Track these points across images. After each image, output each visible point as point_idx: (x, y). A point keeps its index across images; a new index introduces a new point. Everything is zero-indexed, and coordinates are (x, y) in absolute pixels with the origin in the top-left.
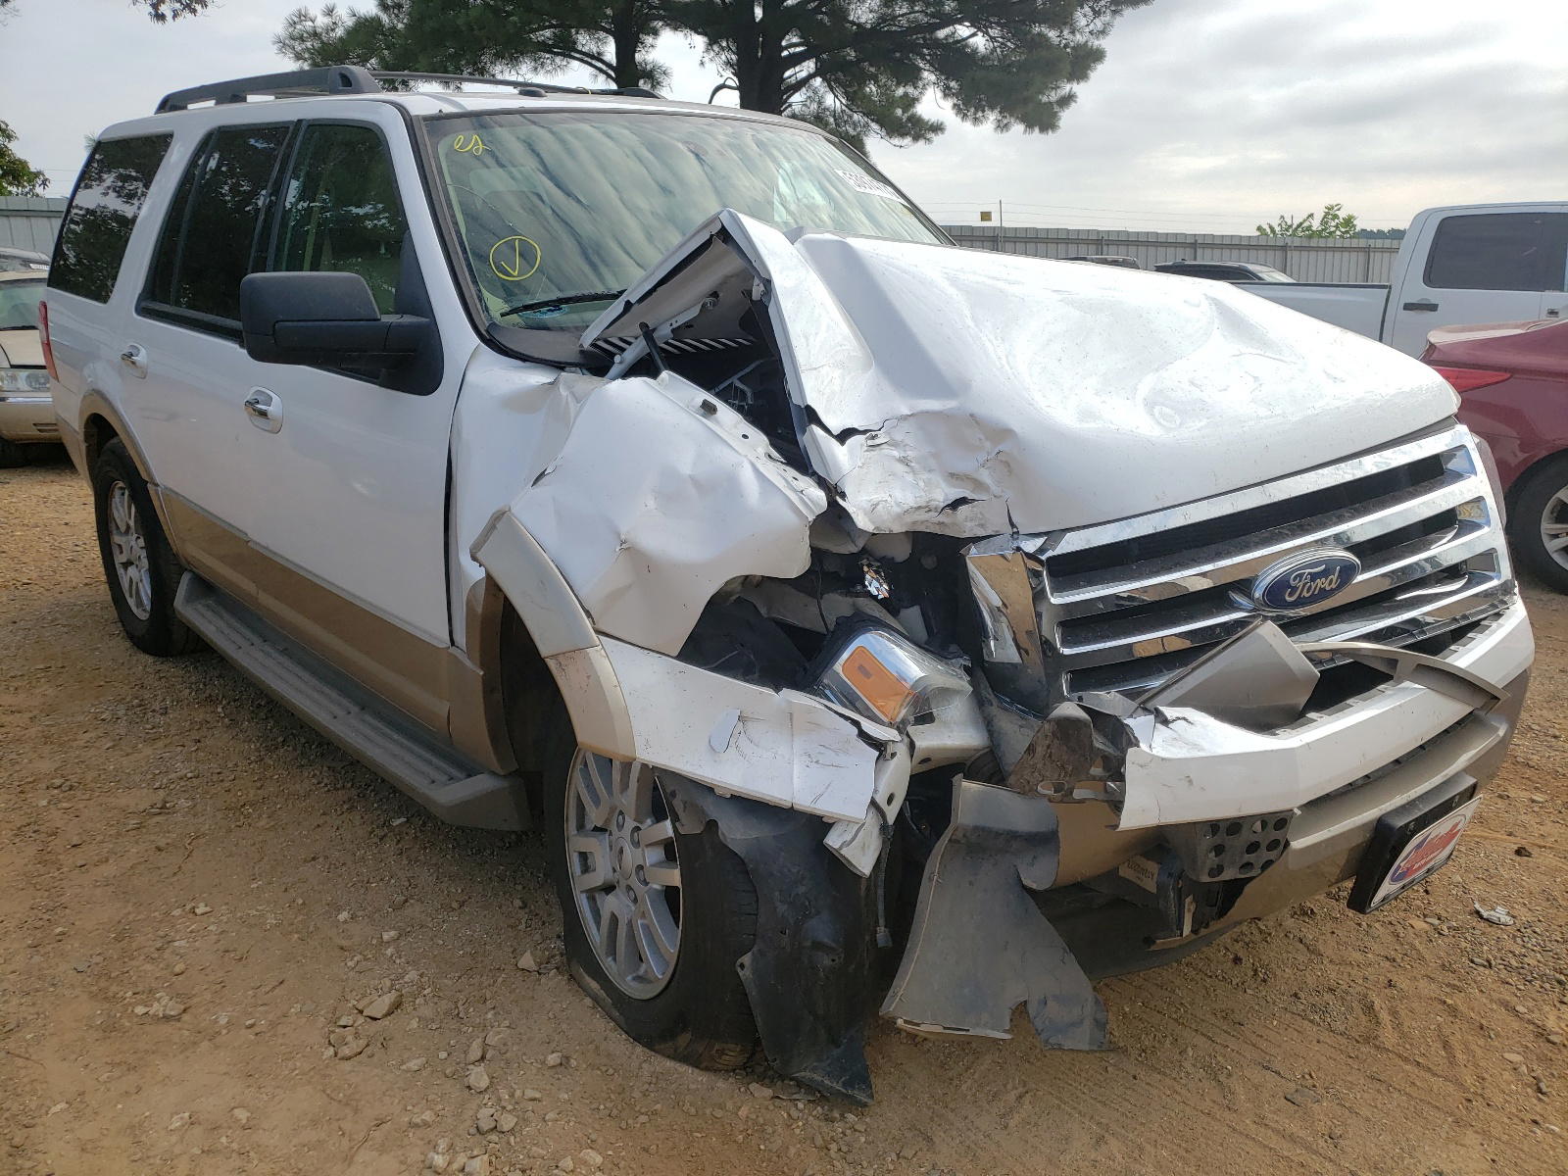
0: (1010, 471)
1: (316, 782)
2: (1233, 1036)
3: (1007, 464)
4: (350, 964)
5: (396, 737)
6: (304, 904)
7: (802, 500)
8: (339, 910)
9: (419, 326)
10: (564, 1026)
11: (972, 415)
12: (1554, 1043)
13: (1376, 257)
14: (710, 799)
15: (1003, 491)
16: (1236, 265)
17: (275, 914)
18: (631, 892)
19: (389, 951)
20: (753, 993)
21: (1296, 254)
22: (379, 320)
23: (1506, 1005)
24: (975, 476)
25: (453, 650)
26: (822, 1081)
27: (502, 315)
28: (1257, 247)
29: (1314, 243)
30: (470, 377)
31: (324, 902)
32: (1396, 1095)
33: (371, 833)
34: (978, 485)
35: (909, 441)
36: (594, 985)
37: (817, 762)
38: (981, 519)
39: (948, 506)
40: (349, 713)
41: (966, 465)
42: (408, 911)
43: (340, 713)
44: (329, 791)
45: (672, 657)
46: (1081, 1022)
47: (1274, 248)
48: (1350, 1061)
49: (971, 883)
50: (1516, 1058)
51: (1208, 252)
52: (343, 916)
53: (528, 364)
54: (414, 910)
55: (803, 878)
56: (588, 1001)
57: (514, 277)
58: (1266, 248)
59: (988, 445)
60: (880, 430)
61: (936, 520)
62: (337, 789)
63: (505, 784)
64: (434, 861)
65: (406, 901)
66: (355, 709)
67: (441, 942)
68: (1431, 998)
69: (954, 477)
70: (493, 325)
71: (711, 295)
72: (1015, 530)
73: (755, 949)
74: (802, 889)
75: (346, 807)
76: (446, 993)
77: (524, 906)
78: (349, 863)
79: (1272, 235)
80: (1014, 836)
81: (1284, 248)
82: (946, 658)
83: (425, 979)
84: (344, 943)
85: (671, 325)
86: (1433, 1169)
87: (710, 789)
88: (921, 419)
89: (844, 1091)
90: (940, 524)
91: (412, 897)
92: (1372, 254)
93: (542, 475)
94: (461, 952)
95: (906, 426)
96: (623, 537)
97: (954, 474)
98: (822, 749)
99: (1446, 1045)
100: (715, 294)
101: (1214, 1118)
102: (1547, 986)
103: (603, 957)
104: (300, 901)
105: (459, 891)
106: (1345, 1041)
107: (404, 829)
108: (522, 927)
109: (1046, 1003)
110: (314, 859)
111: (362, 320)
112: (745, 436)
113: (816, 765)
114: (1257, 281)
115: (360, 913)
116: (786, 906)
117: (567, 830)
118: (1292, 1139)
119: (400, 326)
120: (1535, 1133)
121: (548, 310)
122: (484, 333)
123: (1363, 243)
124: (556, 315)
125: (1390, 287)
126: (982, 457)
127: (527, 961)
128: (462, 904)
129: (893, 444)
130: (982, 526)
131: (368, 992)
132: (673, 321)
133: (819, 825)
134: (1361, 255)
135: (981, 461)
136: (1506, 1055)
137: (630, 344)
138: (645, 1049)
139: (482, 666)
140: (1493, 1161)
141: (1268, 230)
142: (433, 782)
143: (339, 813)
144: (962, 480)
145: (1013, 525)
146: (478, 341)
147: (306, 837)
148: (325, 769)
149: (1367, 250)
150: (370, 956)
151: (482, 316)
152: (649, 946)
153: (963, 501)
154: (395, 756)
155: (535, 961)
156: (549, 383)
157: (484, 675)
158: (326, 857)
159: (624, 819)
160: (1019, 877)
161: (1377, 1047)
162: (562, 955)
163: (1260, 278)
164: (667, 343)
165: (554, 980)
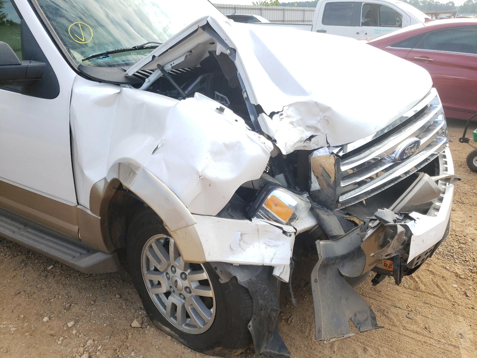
0: (328, 123)
1: (3, 255)
2: (381, 297)
3: (327, 121)
4: (59, 342)
5: (47, 237)
6: (24, 317)
7: (265, 146)
8: (42, 316)
9: (42, 67)
10: (164, 351)
11: (316, 102)
12: (462, 278)
13: (286, 12)
14: (231, 267)
15: (325, 131)
16: (250, 15)
17: (13, 325)
18: (182, 296)
19: (74, 332)
20: (253, 334)
21: (264, 11)
22: (20, 64)
23: (443, 267)
24: (316, 126)
25: (79, 207)
26: (270, 351)
27: (83, 60)
28: (253, 9)
29: (269, 7)
30: (76, 90)
31: (33, 314)
32: (434, 308)
33: (40, 275)
34: (316, 129)
35: (292, 114)
36: (168, 329)
37: (269, 245)
38: (317, 142)
39: (307, 139)
40: (20, 229)
41: (313, 122)
42: (73, 310)
43: (16, 230)
44: (11, 258)
45: (214, 216)
46: (368, 318)
47: (258, 9)
48: (416, 298)
49: (325, 278)
50: (455, 286)
51: (239, 10)
52: (46, 319)
53: (102, 83)
54: (76, 309)
55: (266, 289)
56: (169, 337)
57: (83, 42)
58: (255, 9)
59: (321, 113)
60: (282, 111)
61: (303, 145)
62: (15, 256)
63: (110, 256)
64: (74, 283)
65: (70, 305)
66: (22, 227)
67: (94, 322)
68: (425, 270)
69: (309, 127)
70: (80, 66)
71: (189, 52)
72: (328, 145)
73: (252, 319)
74: (266, 292)
75: (23, 264)
76: (108, 346)
77: (121, 297)
78: (36, 291)
79: (257, 5)
80: (337, 258)
81: (261, 9)
82: (302, 195)
83: (96, 342)
84: (52, 332)
85: (171, 65)
86: (458, 333)
87: (232, 264)
88: (296, 105)
89: (279, 353)
90: (305, 146)
91: (72, 303)
92: (285, 11)
93: (157, 148)
94: (105, 325)
95: (291, 109)
96: (200, 174)
97: (308, 126)
98: (270, 240)
99: (438, 286)
100: (191, 51)
101: (392, 331)
102: (449, 258)
103: (168, 318)
104: (22, 316)
105: (91, 295)
106: (410, 291)
107: (54, 270)
108: (124, 307)
109: (356, 315)
110: (19, 293)
111: (12, 65)
112: (236, 121)
113: (268, 247)
114: (259, 23)
115: (52, 316)
116: (262, 301)
117: (143, 271)
118: (417, 333)
119: (32, 67)
120: (475, 312)
121: (103, 57)
122: (77, 69)
123: (282, 7)
124: (106, 59)
125: (312, 25)
126: (319, 119)
127: (135, 324)
128: (95, 302)
129: (288, 116)
130: (317, 145)
131: (74, 355)
132: (172, 63)
133: (270, 269)
134: (282, 11)
135: (318, 120)
136: (453, 285)
137: (151, 74)
138: (200, 354)
139: (100, 216)
140: (470, 325)
141: (256, 4)
142: (74, 257)
143: (21, 268)
144: (311, 128)
145: (328, 143)
146: (75, 74)
147: (10, 283)
148: (5, 248)
149: (283, 10)
150: (66, 336)
151: (73, 61)
152: (195, 316)
153: (312, 137)
154: (51, 247)
155: (139, 323)
156: (119, 93)
157: (101, 219)
158: (25, 291)
159: (175, 268)
160: (340, 273)
161: (421, 291)
162: (146, 316)
163: (260, 22)
164: (172, 71)
165: (151, 331)
